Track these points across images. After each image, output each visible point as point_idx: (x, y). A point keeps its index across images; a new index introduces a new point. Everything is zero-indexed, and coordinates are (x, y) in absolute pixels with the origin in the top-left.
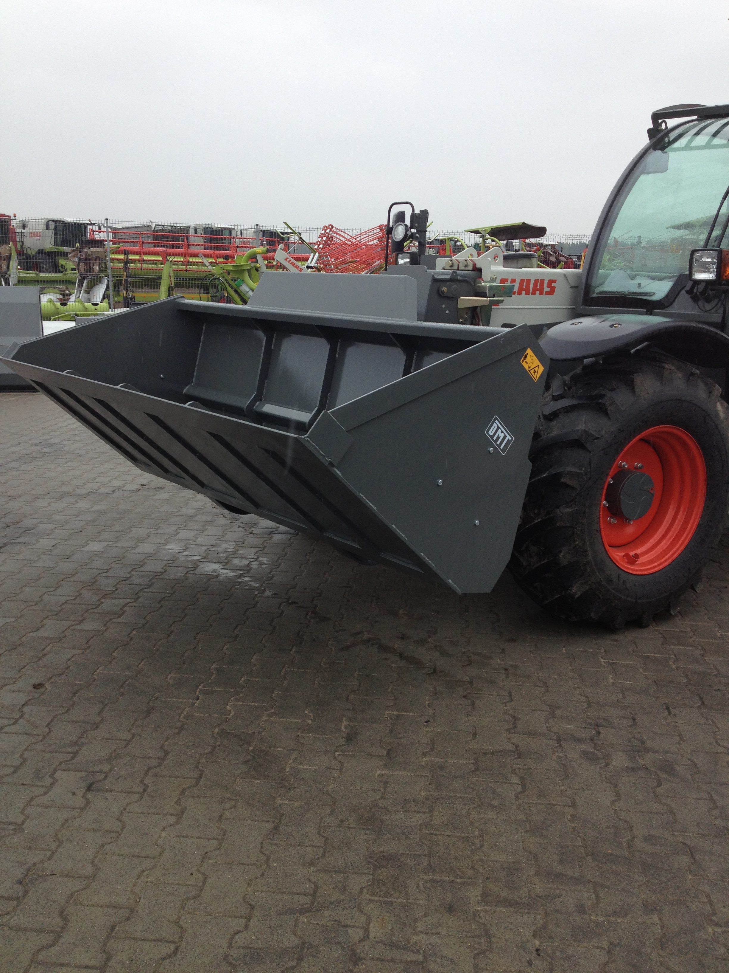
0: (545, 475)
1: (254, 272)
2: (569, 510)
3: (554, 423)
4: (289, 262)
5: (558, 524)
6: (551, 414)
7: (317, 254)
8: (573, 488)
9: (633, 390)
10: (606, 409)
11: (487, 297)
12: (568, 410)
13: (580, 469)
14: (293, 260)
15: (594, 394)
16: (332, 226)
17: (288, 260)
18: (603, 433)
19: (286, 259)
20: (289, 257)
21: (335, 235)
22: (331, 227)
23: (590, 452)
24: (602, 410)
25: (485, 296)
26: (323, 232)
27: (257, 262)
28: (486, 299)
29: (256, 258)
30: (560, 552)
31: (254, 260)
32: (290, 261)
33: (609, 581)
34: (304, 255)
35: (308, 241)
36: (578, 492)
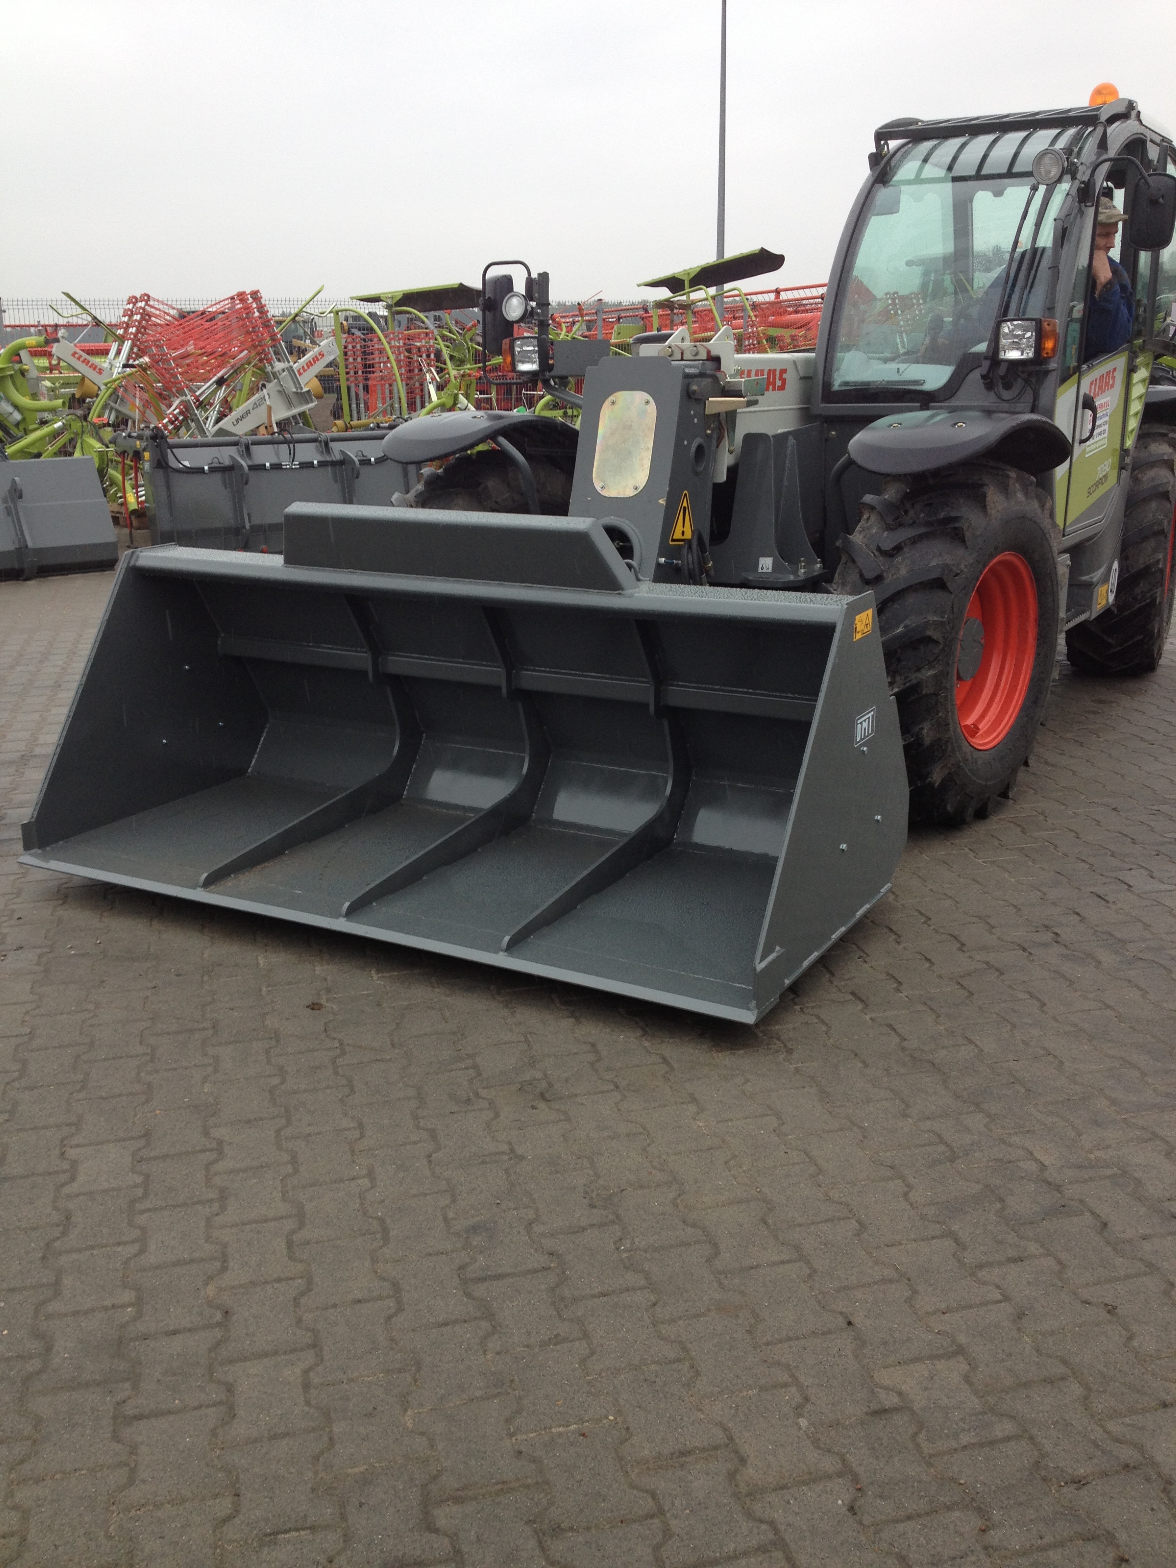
0: (900, 629)
1: (19, 379)
2: (931, 673)
3: (899, 559)
4: (79, 359)
5: (924, 692)
6: (894, 549)
7: (127, 345)
8: (936, 642)
9: (984, 507)
10: (963, 536)
11: (744, 397)
12: (914, 541)
13: (943, 617)
14: (85, 356)
15: (941, 517)
16: (148, 296)
17: (77, 356)
18: (963, 566)
19: (74, 354)
20: (78, 350)
21: (153, 310)
22: (146, 298)
23: (951, 593)
24: (958, 537)
25: (741, 396)
26: (130, 307)
27: (20, 362)
28: (742, 399)
29: (19, 355)
30: (922, 729)
31: (17, 358)
32: (81, 356)
33: (966, 760)
34: (101, 345)
35: (107, 322)
36: (941, 647)
